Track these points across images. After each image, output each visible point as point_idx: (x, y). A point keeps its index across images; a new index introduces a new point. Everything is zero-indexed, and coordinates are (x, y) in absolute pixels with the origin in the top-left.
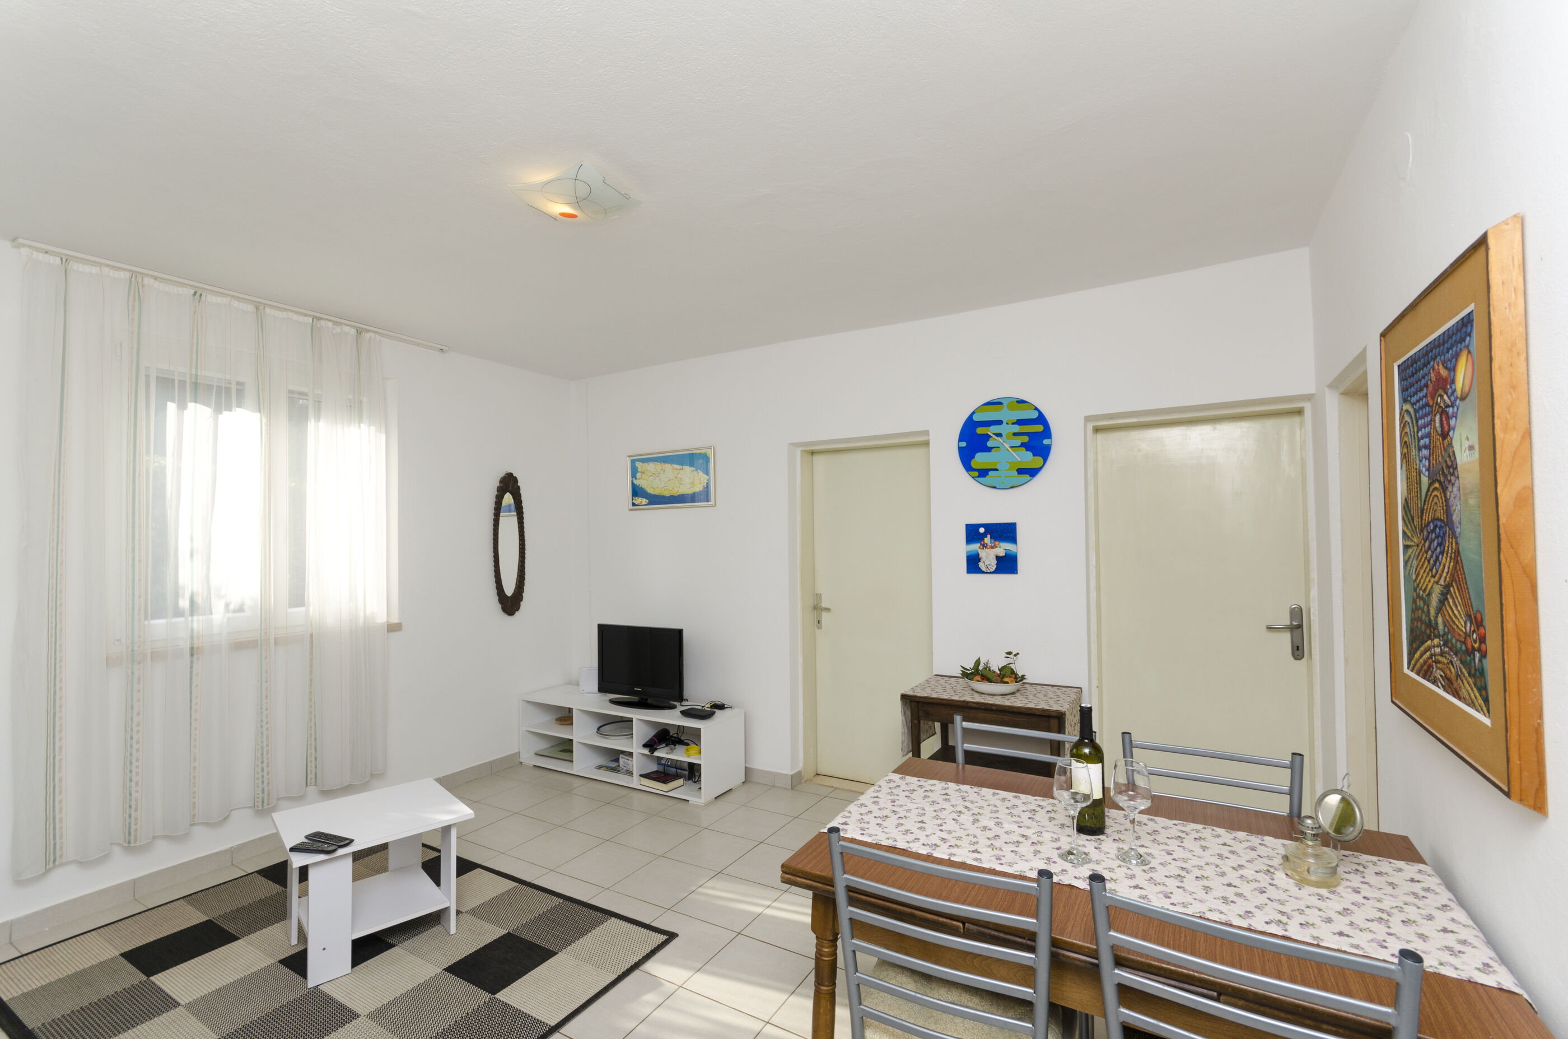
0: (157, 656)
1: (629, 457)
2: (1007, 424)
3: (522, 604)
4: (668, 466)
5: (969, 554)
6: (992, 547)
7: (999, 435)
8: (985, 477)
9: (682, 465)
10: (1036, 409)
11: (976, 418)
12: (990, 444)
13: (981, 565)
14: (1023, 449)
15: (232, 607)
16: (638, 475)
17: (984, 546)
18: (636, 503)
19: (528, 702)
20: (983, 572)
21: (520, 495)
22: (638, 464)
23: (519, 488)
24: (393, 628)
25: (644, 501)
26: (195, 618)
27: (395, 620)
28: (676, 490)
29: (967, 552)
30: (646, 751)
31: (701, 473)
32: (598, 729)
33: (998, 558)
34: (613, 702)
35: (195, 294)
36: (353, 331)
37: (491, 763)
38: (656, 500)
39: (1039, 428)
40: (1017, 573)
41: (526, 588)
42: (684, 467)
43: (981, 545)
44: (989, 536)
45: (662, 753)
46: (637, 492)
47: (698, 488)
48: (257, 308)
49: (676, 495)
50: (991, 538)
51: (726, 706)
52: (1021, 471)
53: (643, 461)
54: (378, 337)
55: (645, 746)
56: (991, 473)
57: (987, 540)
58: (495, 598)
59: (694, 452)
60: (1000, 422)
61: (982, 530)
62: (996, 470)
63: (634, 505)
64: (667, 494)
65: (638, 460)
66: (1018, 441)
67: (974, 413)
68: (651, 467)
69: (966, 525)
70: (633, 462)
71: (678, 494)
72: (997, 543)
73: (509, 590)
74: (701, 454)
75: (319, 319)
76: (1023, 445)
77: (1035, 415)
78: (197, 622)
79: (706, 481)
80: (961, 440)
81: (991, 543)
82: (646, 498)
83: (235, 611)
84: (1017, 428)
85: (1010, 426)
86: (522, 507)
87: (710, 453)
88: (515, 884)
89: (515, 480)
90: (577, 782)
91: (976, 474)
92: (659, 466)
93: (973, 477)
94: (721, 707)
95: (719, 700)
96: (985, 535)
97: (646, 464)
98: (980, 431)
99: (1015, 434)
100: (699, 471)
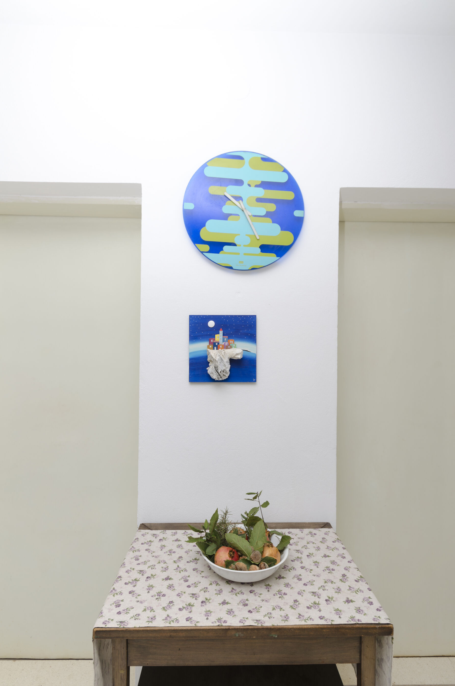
2: (249, 185)
5: (193, 356)
6: (226, 347)
7: (238, 198)
8: (218, 253)
10: (285, 171)
11: (209, 172)
12: (226, 209)
13: (210, 370)
14: (269, 220)
17: (215, 346)
20: (213, 381)
29: (190, 353)
33: (232, 361)
39: (289, 195)
40: (255, 383)
43: (210, 343)
44: (221, 332)
50: (224, 335)
52: (265, 248)
56: (226, 248)
57: (219, 337)
60: (239, 182)
61: (211, 324)
62: (234, 245)
66: (262, 209)
67: (205, 165)
69: (190, 316)
72: (231, 341)
76: (268, 215)
77: (284, 178)
80: (186, 200)
81: (223, 341)
84: (262, 193)
85: (253, 188)
91: (206, 248)
93: (202, 252)
96: (215, 330)
98: (214, 190)
99: (259, 200)
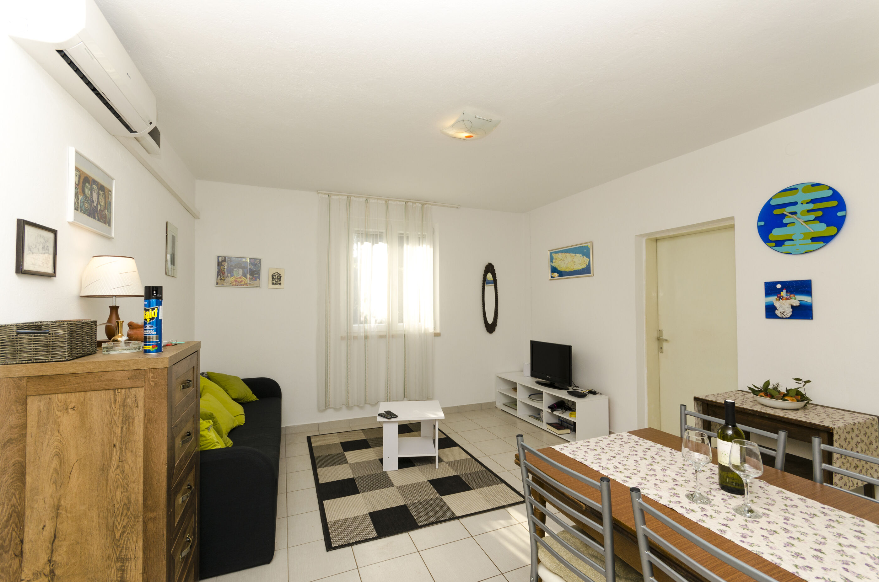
0: (355, 338)
1: (549, 251)
2: (802, 204)
3: (496, 328)
4: (568, 255)
5: (767, 304)
6: (787, 299)
7: (795, 213)
8: (781, 246)
9: (575, 254)
10: (830, 188)
11: (773, 203)
12: (785, 221)
13: (778, 313)
14: (818, 222)
15: (378, 321)
16: (554, 261)
17: (781, 298)
18: (553, 276)
19: (499, 378)
20: (779, 318)
21: (495, 274)
22: (554, 255)
23: (494, 270)
24: (437, 335)
25: (556, 275)
26: (367, 325)
27: (438, 331)
28: (572, 268)
29: (766, 303)
30: (549, 410)
31: (585, 257)
32: (529, 396)
33: (793, 307)
34: (538, 383)
35: (366, 200)
36: (420, 205)
37: (481, 404)
38: (562, 274)
39: (834, 203)
40: (812, 319)
41: (498, 320)
42: (577, 255)
43: (778, 297)
44: (785, 291)
45: (556, 413)
46: (554, 270)
47: (584, 266)
48: (386, 202)
49: (572, 270)
50: (787, 292)
51: (597, 393)
52: (814, 239)
53: (556, 253)
54: (430, 206)
55: (549, 407)
56: (786, 243)
57: (784, 293)
58: (483, 325)
59: (582, 245)
60: (795, 203)
61: (779, 286)
62: (792, 240)
63: (552, 277)
64: (568, 270)
65: (554, 253)
66: (812, 216)
67: (771, 199)
68: (560, 256)
69: (765, 282)
70: (551, 254)
71: (574, 270)
72: (792, 296)
73: (490, 321)
74: (585, 246)
75: (408, 202)
76: (816, 219)
77: (829, 193)
78: (367, 326)
79: (588, 262)
80: (759, 220)
81: (787, 295)
82: (557, 273)
83: (379, 323)
84: (811, 206)
85: (805, 205)
86: (496, 280)
87: (590, 245)
88: (469, 457)
89: (493, 266)
90: (519, 421)
91: (774, 244)
92: (563, 255)
93: (771, 247)
94: (594, 393)
95: (594, 389)
96: (781, 290)
97: (557, 254)
98: (776, 212)
99: (809, 211)
100: (584, 256)
